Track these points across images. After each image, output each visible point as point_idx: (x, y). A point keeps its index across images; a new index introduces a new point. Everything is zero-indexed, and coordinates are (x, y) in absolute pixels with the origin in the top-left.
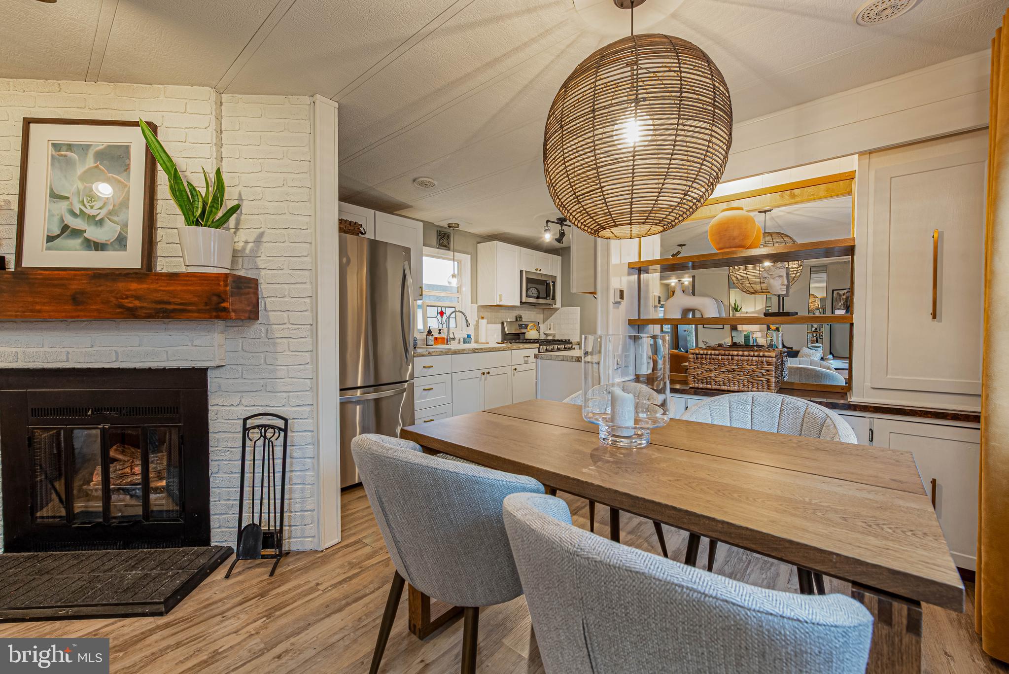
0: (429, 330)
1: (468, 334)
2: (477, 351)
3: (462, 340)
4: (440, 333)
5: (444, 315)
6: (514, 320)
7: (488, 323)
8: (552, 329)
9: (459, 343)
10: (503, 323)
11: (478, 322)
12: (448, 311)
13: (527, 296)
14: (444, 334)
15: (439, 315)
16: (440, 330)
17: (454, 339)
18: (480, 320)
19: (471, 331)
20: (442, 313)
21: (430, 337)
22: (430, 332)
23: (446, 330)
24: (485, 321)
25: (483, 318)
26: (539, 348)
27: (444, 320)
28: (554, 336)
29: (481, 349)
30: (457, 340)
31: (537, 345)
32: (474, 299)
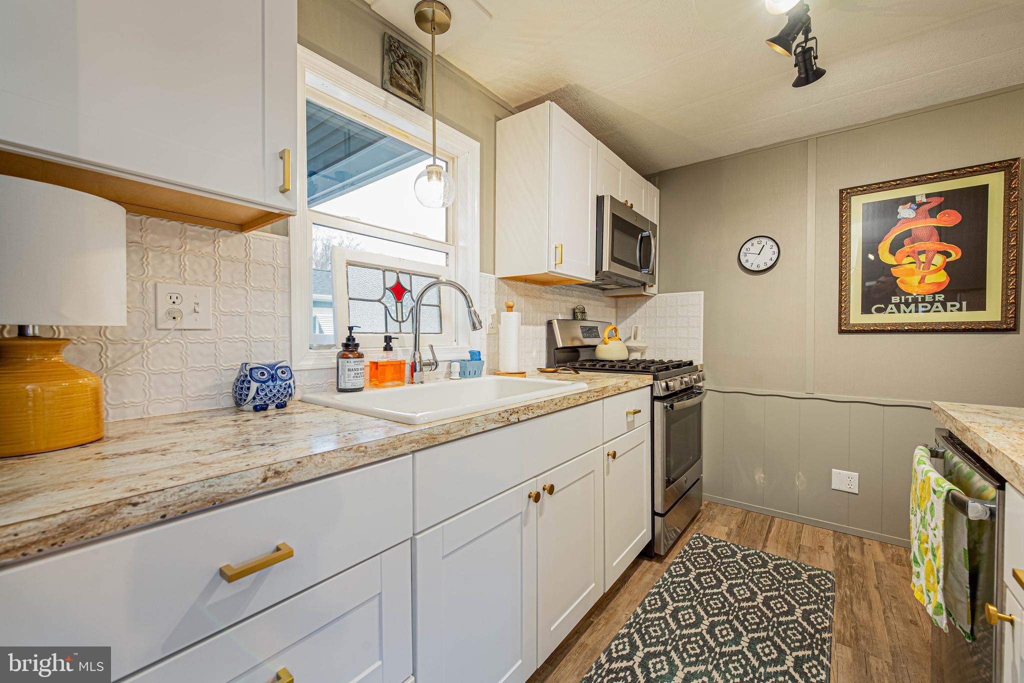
0: (350, 339)
1: (476, 349)
2: (513, 418)
3: (456, 367)
4: (388, 348)
5: (407, 296)
6: (570, 317)
7: (522, 324)
8: (639, 338)
9: (449, 374)
10: (550, 324)
11: (497, 319)
12: (418, 285)
13: (614, 259)
14: (402, 352)
15: (390, 299)
16: (388, 339)
17: (434, 364)
18: (505, 314)
19: (479, 341)
20: (398, 291)
21: (352, 363)
22: (350, 347)
23: (408, 340)
24: (514, 316)
25: (510, 308)
26: (652, 386)
27: (406, 311)
28: (642, 351)
29: (527, 408)
30: (442, 368)
31: (648, 379)
32: (488, 262)
